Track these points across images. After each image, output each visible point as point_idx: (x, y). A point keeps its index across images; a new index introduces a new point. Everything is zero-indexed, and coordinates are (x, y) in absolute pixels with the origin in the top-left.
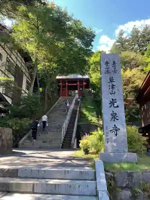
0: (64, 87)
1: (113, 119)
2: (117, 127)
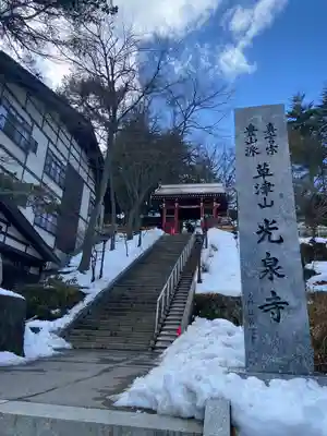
0: (171, 212)
1: (269, 275)
2: (279, 298)
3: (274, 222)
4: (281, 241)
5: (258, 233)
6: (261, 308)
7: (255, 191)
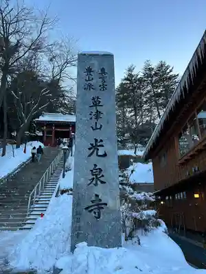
1: (94, 182)
2: (100, 200)
3: (101, 141)
4: (105, 155)
5: (90, 149)
6: (87, 208)
7: (89, 117)
